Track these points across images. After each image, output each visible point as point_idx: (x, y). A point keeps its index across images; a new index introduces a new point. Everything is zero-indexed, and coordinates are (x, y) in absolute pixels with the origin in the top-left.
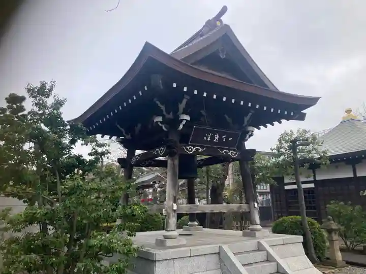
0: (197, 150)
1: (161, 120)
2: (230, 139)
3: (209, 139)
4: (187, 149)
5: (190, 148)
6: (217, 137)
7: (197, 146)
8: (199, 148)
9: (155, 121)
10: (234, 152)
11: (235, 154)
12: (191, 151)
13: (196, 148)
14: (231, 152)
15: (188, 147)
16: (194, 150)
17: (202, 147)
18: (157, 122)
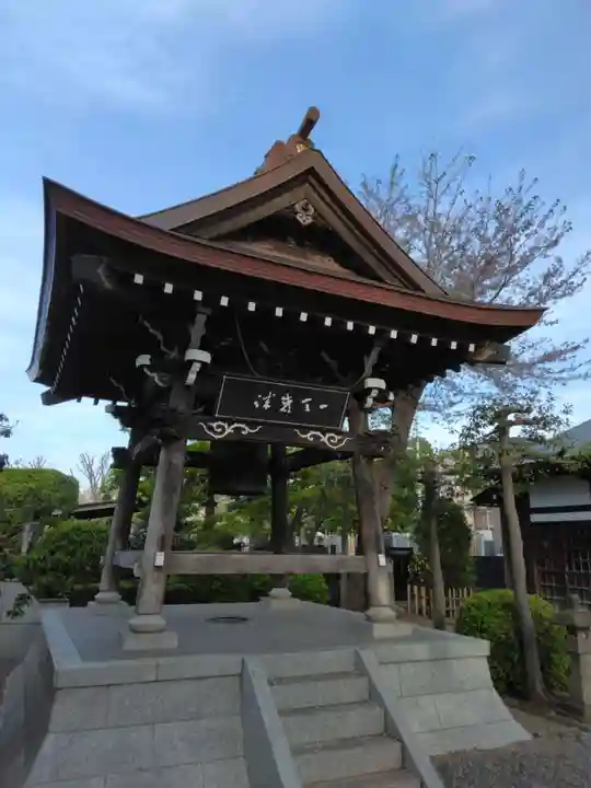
0: (238, 430)
1: (148, 363)
2: (322, 407)
3: (267, 406)
4: (211, 429)
5: (219, 427)
6: (287, 401)
7: (239, 422)
8: (243, 426)
9: (137, 364)
10: (337, 437)
11: (340, 441)
12: (221, 433)
13: (236, 425)
14: (328, 435)
15: (214, 425)
16: (229, 430)
17: (252, 425)
18: (142, 366)
